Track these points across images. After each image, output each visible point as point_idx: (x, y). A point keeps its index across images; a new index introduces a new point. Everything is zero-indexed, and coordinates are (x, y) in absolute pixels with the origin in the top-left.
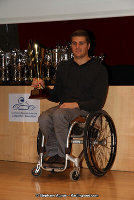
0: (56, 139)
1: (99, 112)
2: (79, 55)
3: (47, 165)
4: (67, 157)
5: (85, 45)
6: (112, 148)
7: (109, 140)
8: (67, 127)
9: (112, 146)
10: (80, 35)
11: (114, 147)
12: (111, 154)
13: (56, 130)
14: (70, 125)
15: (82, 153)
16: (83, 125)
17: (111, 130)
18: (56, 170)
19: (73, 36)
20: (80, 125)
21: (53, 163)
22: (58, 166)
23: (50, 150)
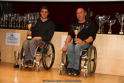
0: (30, 53)
1: (49, 42)
2: (44, 17)
3: (25, 64)
4: (35, 61)
5: (47, 13)
6: (52, 60)
7: (52, 56)
8: (35, 48)
9: (52, 59)
10: (45, 9)
11: (53, 59)
12: (52, 62)
13: (31, 49)
14: (37, 47)
15: (41, 59)
16: (42, 47)
17: (53, 52)
18: (29, 67)
19: (42, 8)
20: (41, 47)
21: (28, 63)
22: (31, 65)
23: (27, 58)
